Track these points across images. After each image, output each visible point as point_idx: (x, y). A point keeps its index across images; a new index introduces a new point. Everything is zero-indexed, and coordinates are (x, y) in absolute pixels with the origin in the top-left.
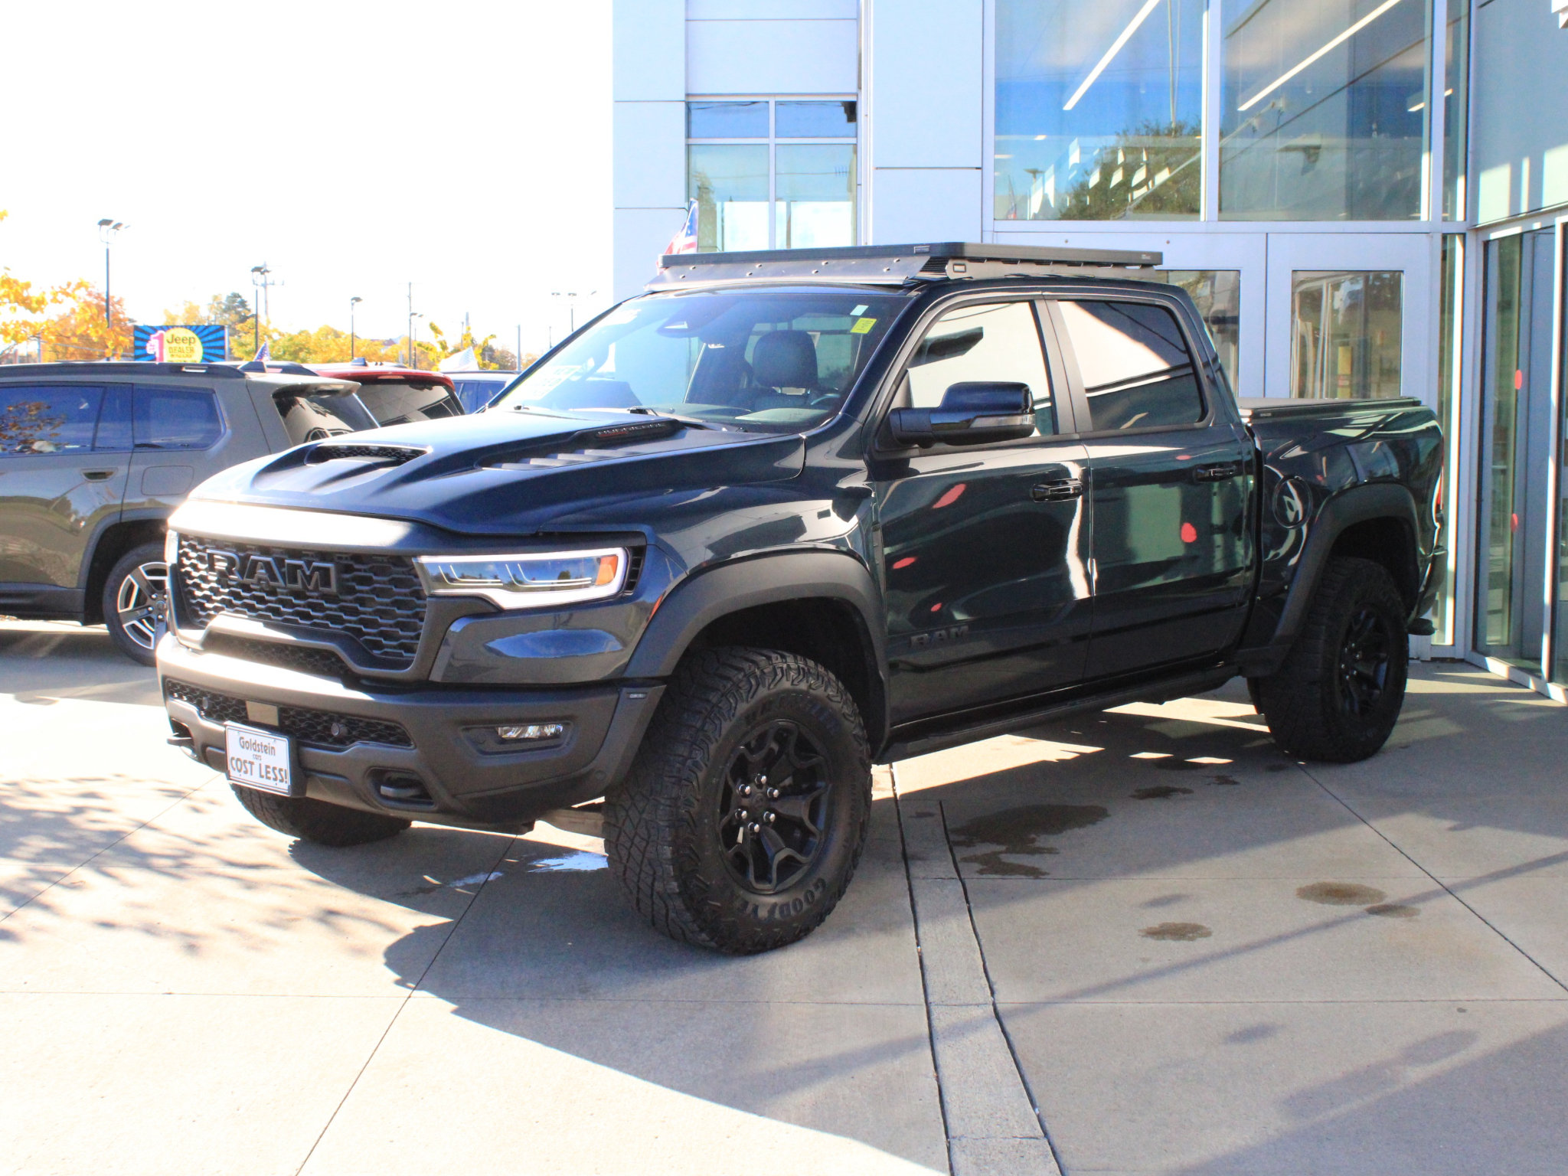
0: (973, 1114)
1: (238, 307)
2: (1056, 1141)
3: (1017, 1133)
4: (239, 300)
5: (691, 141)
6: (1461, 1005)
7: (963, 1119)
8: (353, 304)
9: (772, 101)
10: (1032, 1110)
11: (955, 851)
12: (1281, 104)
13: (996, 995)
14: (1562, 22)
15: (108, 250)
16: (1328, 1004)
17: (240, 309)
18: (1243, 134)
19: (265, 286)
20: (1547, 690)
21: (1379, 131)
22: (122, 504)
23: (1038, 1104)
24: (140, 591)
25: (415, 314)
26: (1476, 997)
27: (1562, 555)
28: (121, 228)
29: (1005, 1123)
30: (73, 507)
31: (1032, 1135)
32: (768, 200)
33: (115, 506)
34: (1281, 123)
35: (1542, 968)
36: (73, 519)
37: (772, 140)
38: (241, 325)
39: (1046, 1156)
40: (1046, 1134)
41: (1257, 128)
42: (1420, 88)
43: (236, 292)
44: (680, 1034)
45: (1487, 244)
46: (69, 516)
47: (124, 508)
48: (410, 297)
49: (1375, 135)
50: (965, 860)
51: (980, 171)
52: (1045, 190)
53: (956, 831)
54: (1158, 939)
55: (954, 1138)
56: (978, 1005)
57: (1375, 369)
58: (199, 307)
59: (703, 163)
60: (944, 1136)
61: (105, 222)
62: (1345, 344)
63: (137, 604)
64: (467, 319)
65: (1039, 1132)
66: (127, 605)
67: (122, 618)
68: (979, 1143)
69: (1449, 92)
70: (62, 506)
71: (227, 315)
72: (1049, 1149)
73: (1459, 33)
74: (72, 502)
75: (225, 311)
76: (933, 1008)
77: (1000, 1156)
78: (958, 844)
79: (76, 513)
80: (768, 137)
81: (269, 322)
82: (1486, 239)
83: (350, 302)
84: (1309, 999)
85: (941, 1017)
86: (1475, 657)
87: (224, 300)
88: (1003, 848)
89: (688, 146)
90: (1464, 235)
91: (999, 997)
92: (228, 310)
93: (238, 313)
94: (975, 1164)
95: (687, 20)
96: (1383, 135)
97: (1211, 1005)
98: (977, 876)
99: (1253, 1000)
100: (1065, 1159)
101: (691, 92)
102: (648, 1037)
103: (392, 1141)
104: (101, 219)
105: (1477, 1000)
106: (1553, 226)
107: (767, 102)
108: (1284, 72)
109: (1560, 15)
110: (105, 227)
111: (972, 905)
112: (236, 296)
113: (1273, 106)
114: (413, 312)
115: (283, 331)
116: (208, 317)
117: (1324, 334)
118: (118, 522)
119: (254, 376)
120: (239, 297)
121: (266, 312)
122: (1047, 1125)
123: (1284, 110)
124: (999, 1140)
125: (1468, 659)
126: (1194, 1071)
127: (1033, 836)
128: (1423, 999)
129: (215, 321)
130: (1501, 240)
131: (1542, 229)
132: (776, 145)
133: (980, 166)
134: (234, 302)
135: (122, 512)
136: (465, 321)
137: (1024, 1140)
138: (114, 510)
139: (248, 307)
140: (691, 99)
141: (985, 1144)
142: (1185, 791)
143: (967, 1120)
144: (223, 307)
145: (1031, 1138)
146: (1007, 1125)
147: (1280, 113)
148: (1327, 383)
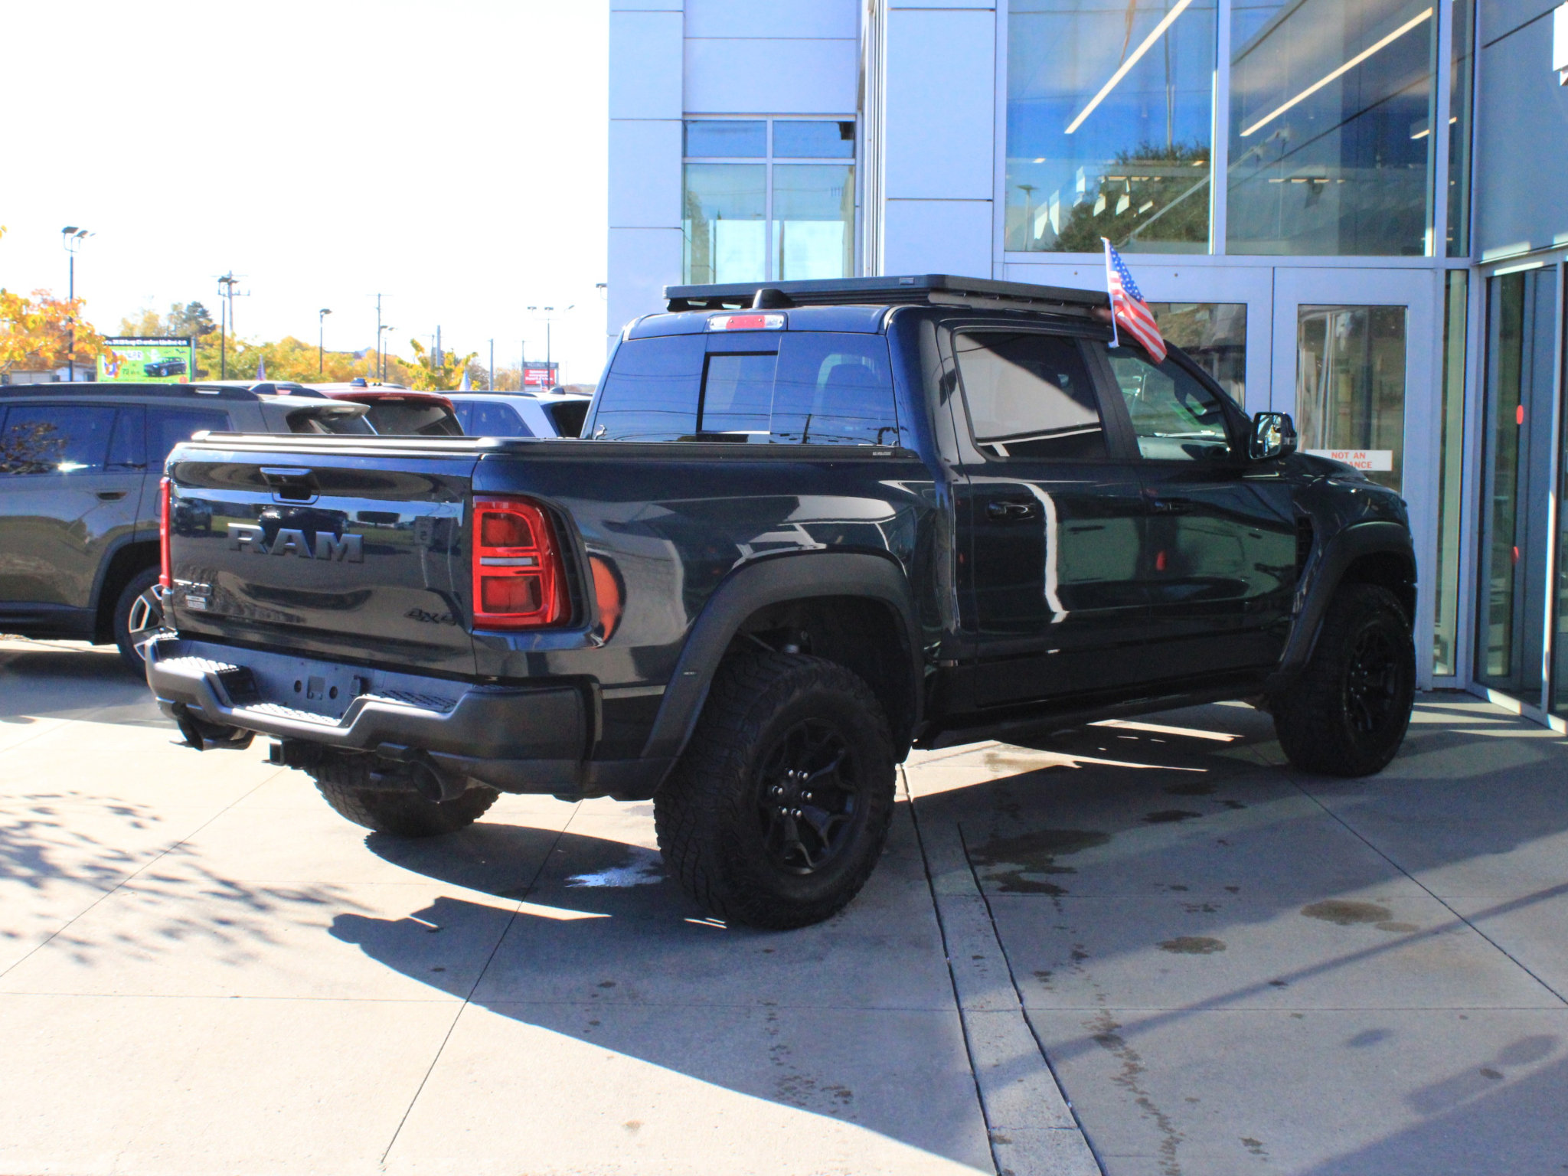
0: (1011, 1108)
1: (199, 317)
2: (1089, 1131)
3: (1053, 1123)
4: (200, 309)
5: (687, 160)
6: (1462, 1013)
7: (1001, 1112)
8: (322, 316)
9: (770, 120)
10: (1065, 1104)
11: (976, 870)
12: (1285, 133)
13: (1024, 1002)
14: (1563, 78)
15: (72, 259)
16: (1338, 1012)
17: (201, 320)
18: (1247, 164)
19: (230, 295)
20: (1548, 722)
21: (1384, 162)
22: (135, 524)
23: (1070, 1099)
24: (151, 611)
25: (385, 327)
26: (1478, 1005)
27: (1562, 587)
28: (85, 236)
29: (1041, 1115)
30: (88, 529)
31: (1067, 1126)
32: (764, 218)
33: (127, 526)
34: (1286, 152)
35: (1539, 981)
36: (87, 540)
37: (769, 160)
38: (204, 336)
39: (1081, 1144)
40: (1079, 1125)
41: (1261, 156)
42: (1424, 115)
43: (198, 301)
44: (728, 1036)
45: (1490, 280)
46: (85, 537)
47: (137, 529)
48: (379, 309)
49: (1378, 166)
50: (987, 878)
51: (991, 203)
52: (1050, 218)
53: (976, 851)
54: (1175, 952)
55: (994, 1128)
56: (1008, 1011)
57: (1376, 395)
58: (158, 316)
59: (699, 182)
60: (984, 1127)
61: (69, 230)
62: (1347, 372)
63: (148, 624)
64: (439, 332)
65: (1073, 1123)
66: (138, 625)
67: (133, 638)
68: (1017, 1132)
69: (1453, 120)
70: (78, 527)
71: (186, 325)
72: (1083, 1138)
73: (1464, 71)
74: (86, 524)
75: (185, 321)
76: (965, 1013)
77: (1038, 1144)
78: (979, 863)
79: (90, 534)
80: (765, 156)
81: (234, 334)
82: (1489, 275)
83: (319, 314)
84: (1321, 1007)
85: (974, 1021)
86: (1477, 688)
87: (184, 309)
88: (1022, 867)
89: (684, 165)
90: (1467, 271)
91: (1028, 1004)
92: (188, 320)
93: (199, 323)
94: (1016, 1150)
95: (685, 38)
96: (1387, 166)
97: (1227, 1012)
98: (999, 893)
99: (1267, 1007)
100: (1099, 1146)
101: (688, 110)
102: (699, 1038)
103: (468, 1130)
104: (66, 226)
105: (1478, 1008)
106: (1555, 265)
107: (765, 121)
108: (1289, 98)
109: (1561, 73)
110: (69, 235)
111: (996, 920)
112: (197, 305)
113: (1278, 135)
114: (381, 325)
115: (249, 342)
116: (168, 327)
117: (1328, 364)
118: (131, 542)
119: (267, 399)
120: (201, 306)
121: (231, 324)
122: (1080, 1117)
123: (1287, 140)
124: (1036, 1130)
125: (1469, 690)
126: (1214, 1071)
127: (1050, 856)
128: (1428, 1007)
129: (175, 331)
130: (1503, 277)
131: (1544, 267)
132: (774, 165)
133: (991, 198)
134: (195, 311)
135: (134, 533)
136: (436, 335)
137: (1060, 1131)
138: (127, 530)
139: (210, 317)
140: (688, 118)
141: (1024, 1134)
142: (1195, 815)
143: (1005, 1113)
144: (184, 317)
145: (1066, 1128)
146: (1043, 1117)
147: (1284, 142)
148: (1331, 411)
